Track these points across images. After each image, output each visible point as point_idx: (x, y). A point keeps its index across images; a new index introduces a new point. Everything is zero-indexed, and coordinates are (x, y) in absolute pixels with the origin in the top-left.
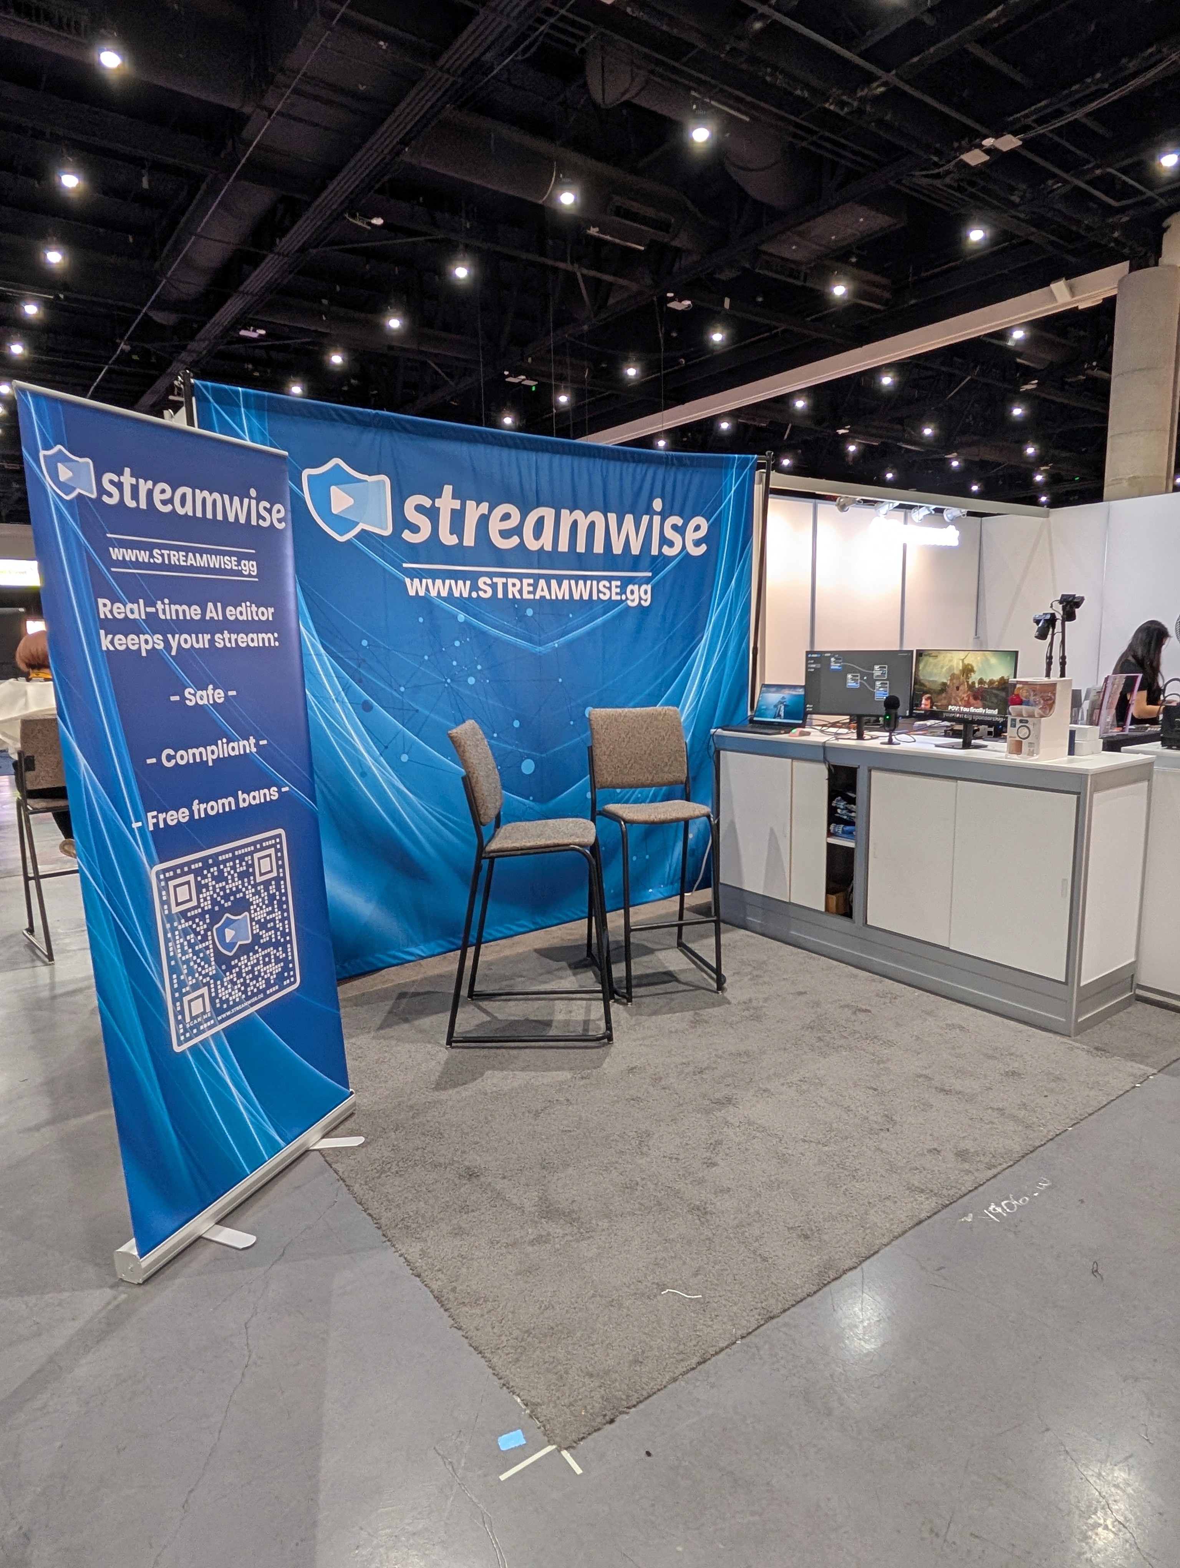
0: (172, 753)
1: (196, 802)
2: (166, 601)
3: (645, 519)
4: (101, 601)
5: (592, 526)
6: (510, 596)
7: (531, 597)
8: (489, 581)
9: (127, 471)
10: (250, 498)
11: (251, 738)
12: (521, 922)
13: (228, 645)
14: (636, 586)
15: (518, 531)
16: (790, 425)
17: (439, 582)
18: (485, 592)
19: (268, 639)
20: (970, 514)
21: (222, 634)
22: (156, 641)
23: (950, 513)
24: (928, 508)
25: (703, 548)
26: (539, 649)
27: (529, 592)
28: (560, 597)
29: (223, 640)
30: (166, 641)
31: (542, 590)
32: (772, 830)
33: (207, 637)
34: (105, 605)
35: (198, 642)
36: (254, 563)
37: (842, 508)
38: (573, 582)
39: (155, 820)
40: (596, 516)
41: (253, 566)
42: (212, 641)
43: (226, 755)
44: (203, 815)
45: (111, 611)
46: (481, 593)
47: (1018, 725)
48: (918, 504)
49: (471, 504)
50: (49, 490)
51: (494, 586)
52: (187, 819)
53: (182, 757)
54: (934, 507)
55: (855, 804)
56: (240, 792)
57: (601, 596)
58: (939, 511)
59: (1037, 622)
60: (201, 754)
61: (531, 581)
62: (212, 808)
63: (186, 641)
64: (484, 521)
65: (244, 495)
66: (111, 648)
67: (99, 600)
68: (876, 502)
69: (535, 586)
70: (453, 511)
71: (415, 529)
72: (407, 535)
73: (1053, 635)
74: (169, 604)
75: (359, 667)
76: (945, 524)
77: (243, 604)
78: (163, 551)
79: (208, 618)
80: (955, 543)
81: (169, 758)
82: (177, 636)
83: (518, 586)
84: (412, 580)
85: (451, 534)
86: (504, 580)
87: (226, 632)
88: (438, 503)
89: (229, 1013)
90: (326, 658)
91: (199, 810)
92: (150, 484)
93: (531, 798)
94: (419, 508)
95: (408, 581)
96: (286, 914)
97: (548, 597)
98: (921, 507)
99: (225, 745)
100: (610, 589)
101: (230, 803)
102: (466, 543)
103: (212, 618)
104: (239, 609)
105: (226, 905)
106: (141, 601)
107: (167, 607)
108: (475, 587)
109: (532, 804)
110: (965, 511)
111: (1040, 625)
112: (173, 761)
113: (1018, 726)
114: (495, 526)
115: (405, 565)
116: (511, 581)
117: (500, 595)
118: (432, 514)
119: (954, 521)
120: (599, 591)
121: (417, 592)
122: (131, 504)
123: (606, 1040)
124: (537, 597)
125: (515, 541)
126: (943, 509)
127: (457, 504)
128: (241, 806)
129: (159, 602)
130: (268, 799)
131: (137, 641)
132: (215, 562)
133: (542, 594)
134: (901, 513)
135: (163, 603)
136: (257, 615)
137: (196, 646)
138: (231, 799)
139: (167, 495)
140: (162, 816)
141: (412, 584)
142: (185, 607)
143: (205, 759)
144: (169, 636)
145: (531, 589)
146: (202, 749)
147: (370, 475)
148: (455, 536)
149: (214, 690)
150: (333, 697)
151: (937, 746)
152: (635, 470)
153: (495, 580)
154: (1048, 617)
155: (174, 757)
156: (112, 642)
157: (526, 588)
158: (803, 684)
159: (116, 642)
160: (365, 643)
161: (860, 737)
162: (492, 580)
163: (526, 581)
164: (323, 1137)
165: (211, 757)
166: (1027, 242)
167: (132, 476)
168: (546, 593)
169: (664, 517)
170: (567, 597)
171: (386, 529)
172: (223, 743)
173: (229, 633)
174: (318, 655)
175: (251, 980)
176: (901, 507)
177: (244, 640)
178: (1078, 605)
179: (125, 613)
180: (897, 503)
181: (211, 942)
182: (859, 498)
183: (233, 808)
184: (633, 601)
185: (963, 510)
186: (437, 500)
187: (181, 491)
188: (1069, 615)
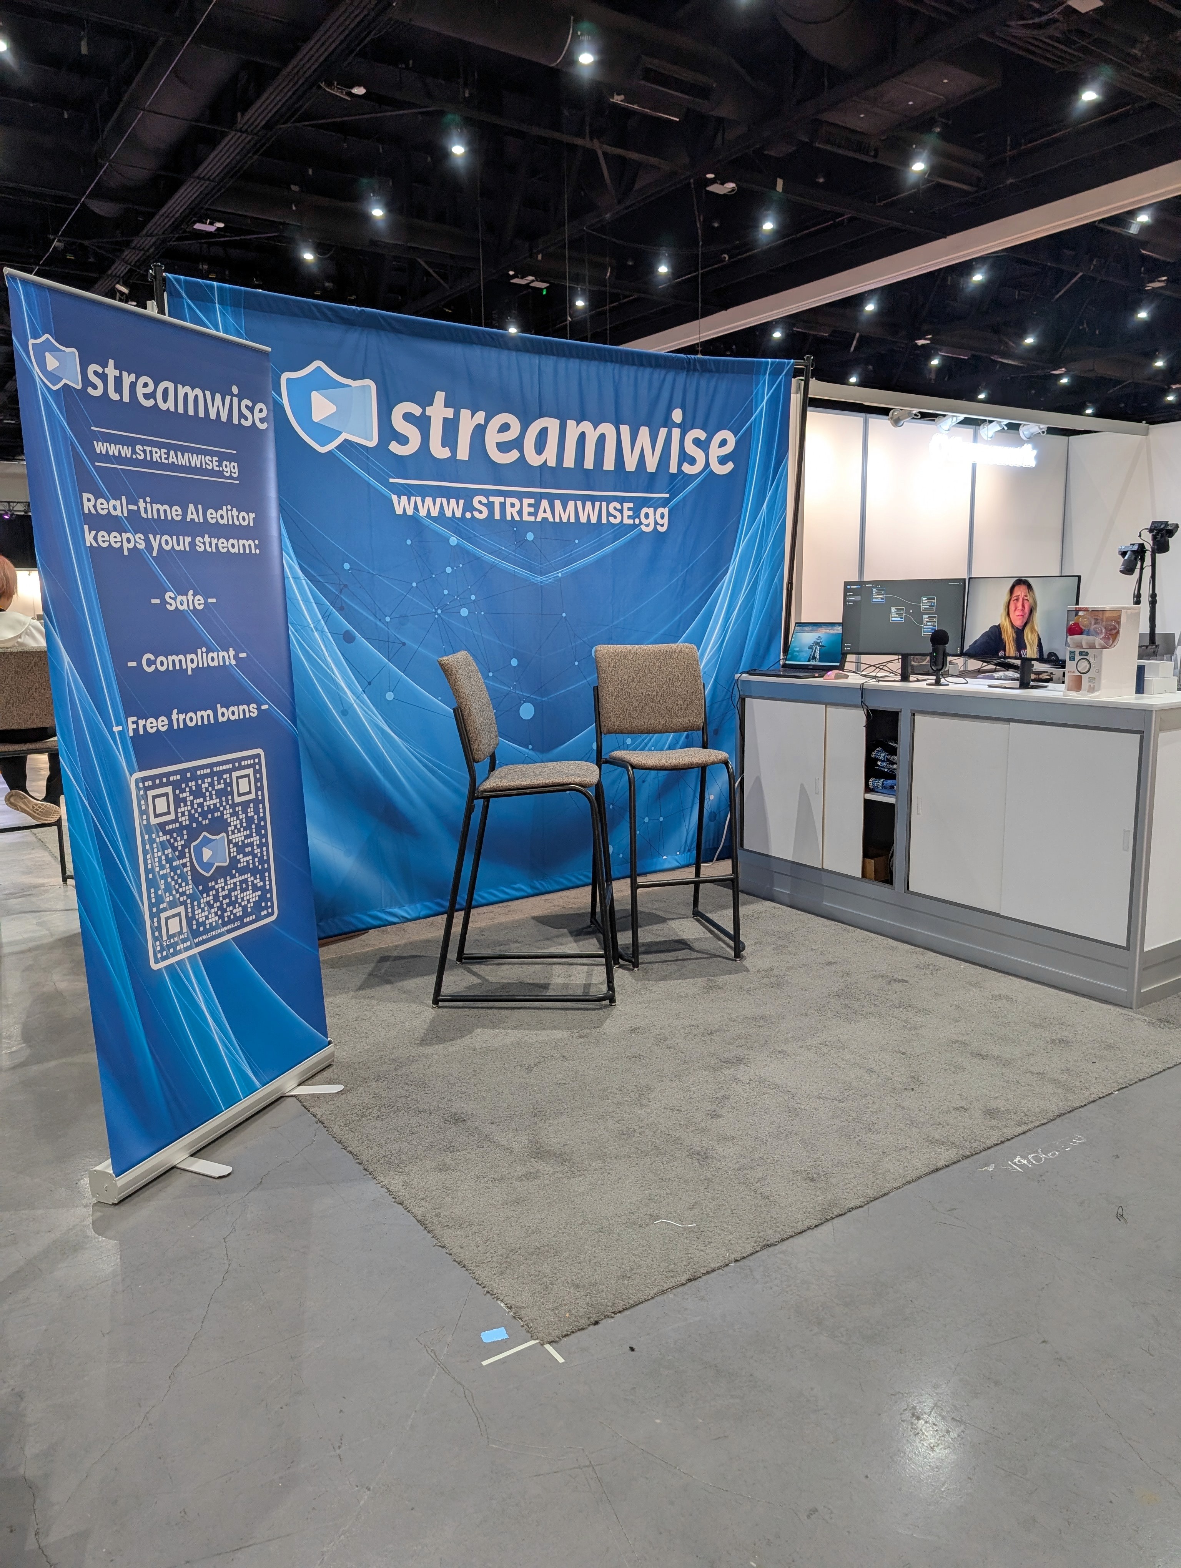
0: (153, 658)
1: (175, 711)
2: (148, 499)
3: (663, 432)
4: (86, 496)
5: (602, 439)
6: (509, 518)
7: (532, 519)
8: (484, 500)
9: (111, 362)
10: (232, 395)
11: (231, 649)
12: (516, 886)
13: (209, 549)
14: (652, 509)
15: (518, 444)
16: (857, 335)
17: (429, 501)
18: (481, 512)
19: (248, 545)
20: (1051, 431)
21: (203, 537)
22: (138, 540)
23: (1029, 429)
24: (999, 423)
25: (730, 466)
26: (540, 578)
27: (530, 514)
28: (565, 520)
29: (204, 544)
30: (147, 541)
31: (545, 512)
32: (802, 785)
33: (188, 540)
34: (89, 500)
35: (178, 544)
36: (236, 465)
37: (896, 422)
38: (579, 503)
39: (135, 726)
40: (607, 429)
41: (234, 467)
42: (193, 544)
43: (205, 665)
44: (182, 726)
45: (95, 506)
46: (476, 514)
47: (1078, 657)
48: (987, 419)
49: (465, 413)
50: (37, 379)
51: (490, 506)
52: (166, 728)
53: (162, 664)
54: (1006, 422)
55: (896, 755)
56: (219, 706)
57: (611, 519)
58: (1014, 427)
59: (1124, 554)
60: (180, 661)
61: (532, 501)
62: (191, 719)
63: (167, 542)
64: (479, 432)
65: (225, 392)
66: (95, 545)
67: (84, 494)
68: (936, 416)
69: (536, 506)
70: (445, 420)
71: (403, 440)
72: (395, 447)
73: (1142, 569)
74: (151, 503)
75: (341, 592)
76: (1021, 443)
77: (224, 508)
78: (145, 448)
79: (188, 520)
80: (1031, 463)
81: (150, 663)
82: (158, 537)
83: (518, 507)
84: (399, 497)
85: (443, 445)
86: (502, 499)
87: (206, 536)
88: (429, 411)
89: (205, 937)
90: (304, 582)
91: (178, 720)
92: (133, 377)
93: (530, 747)
94: (408, 417)
95: (394, 498)
96: (264, 840)
97: (551, 520)
98: (991, 422)
99: (204, 655)
100: (621, 511)
101: (208, 716)
102: (459, 457)
103: (193, 520)
104: (220, 512)
105: (204, 823)
106: (124, 498)
107: (149, 505)
108: (469, 507)
109: (531, 752)
110: (1044, 427)
111: (1126, 558)
112: (153, 667)
113: (1077, 659)
114: (492, 438)
115: (391, 480)
116: (509, 501)
117: (497, 516)
118: (422, 423)
119: (1031, 439)
120: (609, 514)
121: (404, 510)
122: (115, 397)
123: (607, 1002)
124: (539, 519)
125: (514, 455)
126: (1020, 425)
127: (450, 413)
128: (220, 721)
129: (141, 501)
130: (247, 716)
131: (119, 539)
132: (196, 461)
133: (545, 515)
134: (969, 431)
135: (145, 502)
136: (238, 519)
137: (177, 548)
138: (210, 712)
139: (150, 389)
140: (141, 723)
141: (399, 502)
142: (166, 507)
143: (184, 667)
144: (151, 536)
145: (532, 510)
146: (181, 657)
147: (354, 380)
148: (447, 448)
149: (194, 595)
150: (312, 626)
151: (990, 686)
152: (652, 374)
153: (492, 499)
154: (1136, 548)
155: (154, 662)
156: (95, 538)
157: (526, 510)
158: (841, 621)
159: (100, 539)
160: (347, 566)
161: (905, 678)
162: (488, 499)
163: (526, 501)
164: (299, 1085)
165: (190, 665)
166: (1152, 106)
167: (115, 368)
168: (549, 515)
169: (685, 428)
170: (572, 520)
171: (371, 440)
172: (202, 652)
173: (210, 537)
174: (296, 578)
175: (228, 905)
176: (966, 422)
177: (224, 545)
178: (1171, 533)
179: (108, 509)
180: (962, 417)
181: (188, 859)
182: (915, 411)
183: (212, 721)
184: (647, 526)
185: (1042, 426)
186: (427, 408)
187: (163, 385)
188: (1161, 546)
